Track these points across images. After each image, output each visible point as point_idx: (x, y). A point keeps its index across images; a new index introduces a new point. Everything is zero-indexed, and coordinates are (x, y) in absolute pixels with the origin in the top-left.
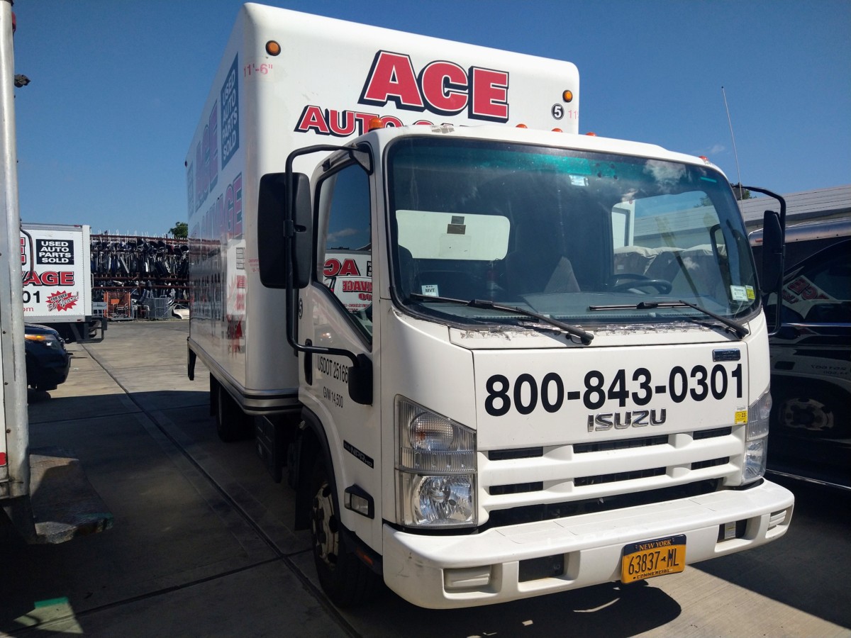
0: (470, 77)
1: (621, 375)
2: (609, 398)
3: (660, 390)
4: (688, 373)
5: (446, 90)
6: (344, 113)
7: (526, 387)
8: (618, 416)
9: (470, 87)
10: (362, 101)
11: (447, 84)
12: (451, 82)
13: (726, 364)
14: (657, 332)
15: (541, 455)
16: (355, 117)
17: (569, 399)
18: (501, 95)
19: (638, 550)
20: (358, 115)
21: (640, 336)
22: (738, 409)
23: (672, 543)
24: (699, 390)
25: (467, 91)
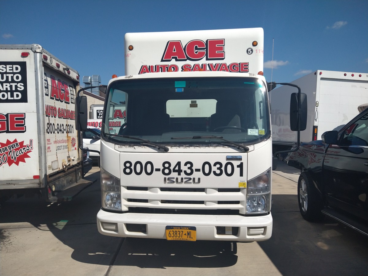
0: (207, 44)
1: (179, 164)
2: (173, 172)
3: (198, 170)
4: (212, 165)
5: (196, 51)
6: (156, 66)
7: (138, 166)
8: (177, 179)
9: (207, 48)
10: (162, 61)
11: (196, 48)
12: (198, 48)
13: (233, 162)
14: (200, 148)
15: (147, 190)
16: (160, 67)
17: (156, 171)
18: (221, 49)
19: (173, 228)
20: (161, 66)
21: (192, 149)
22: (240, 181)
23: (189, 229)
24: (218, 172)
25: (205, 50)
